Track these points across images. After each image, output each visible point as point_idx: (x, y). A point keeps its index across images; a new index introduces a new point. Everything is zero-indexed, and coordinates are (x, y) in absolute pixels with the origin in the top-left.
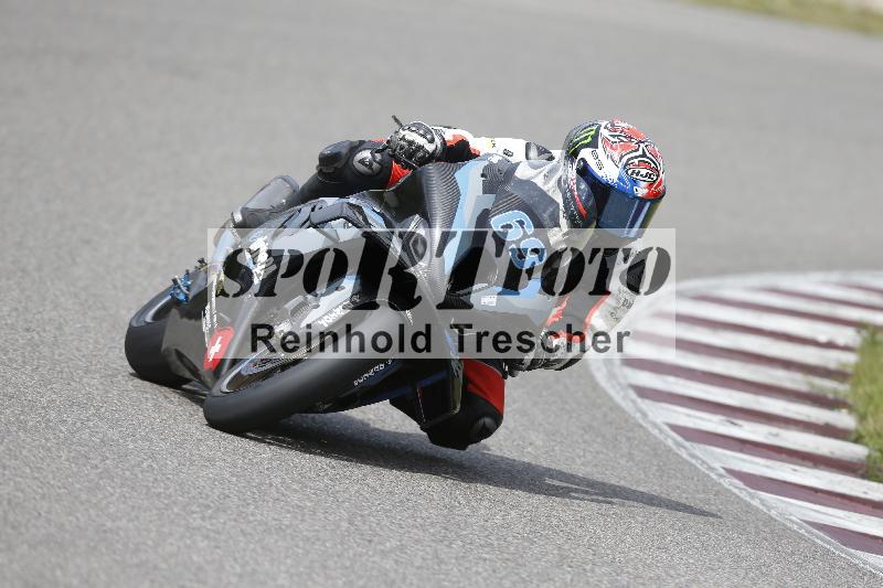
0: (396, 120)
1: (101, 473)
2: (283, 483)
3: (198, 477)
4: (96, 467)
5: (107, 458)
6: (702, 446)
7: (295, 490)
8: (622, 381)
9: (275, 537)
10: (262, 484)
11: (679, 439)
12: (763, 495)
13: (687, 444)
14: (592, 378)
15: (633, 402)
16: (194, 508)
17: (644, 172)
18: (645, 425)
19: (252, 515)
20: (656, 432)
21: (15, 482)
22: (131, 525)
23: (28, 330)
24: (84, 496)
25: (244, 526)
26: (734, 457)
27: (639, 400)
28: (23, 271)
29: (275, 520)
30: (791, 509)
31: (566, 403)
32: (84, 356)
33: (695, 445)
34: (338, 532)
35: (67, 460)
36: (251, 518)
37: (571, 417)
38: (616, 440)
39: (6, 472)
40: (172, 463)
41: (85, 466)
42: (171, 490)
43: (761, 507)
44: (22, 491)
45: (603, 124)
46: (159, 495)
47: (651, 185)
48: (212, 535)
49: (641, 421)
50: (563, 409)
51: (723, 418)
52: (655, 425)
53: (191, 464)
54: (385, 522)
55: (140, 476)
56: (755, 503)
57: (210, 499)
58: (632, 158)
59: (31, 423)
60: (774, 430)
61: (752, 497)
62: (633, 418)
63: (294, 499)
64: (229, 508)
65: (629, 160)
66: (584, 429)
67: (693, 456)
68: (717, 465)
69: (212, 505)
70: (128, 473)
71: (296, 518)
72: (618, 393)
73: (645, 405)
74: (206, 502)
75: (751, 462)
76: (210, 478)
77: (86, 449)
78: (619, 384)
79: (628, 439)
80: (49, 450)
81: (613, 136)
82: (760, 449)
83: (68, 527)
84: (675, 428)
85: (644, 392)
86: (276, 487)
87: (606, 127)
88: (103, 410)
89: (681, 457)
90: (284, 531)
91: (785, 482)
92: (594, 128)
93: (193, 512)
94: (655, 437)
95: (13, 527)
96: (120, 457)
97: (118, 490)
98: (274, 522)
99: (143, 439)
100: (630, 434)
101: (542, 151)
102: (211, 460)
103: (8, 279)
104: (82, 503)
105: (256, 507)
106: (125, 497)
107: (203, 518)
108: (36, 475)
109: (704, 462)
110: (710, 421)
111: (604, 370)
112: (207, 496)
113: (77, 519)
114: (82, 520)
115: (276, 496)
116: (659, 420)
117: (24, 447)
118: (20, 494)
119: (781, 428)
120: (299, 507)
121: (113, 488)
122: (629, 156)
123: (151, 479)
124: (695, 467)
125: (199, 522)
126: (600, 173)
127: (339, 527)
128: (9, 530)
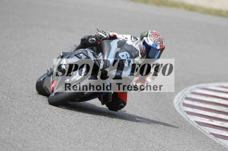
0: (98, 30)
1: (48, 133)
2: (95, 136)
3: (73, 134)
4: (47, 132)
5: (50, 130)
6: (204, 127)
7: (98, 138)
8: (183, 110)
9: (93, 150)
10: (89, 136)
11: (198, 125)
12: (219, 139)
13: (200, 126)
14: (175, 109)
15: (186, 115)
16: (72, 142)
17: (159, 43)
18: (189, 121)
19: (87, 144)
20: (192, 123)
21: (26, 136)
22: (56, 147)
23: (29, 97)
24: (44, 139)
25: (85, 147)
26: (212, 130)
27: (187, 115)
28: (28, 82)
29: (93, 145)
30: (227, 143)
31: (168, 115)
32: (44, 103)
33: (202, 126)
34: (109, 148)
35: (39, 130)
36: (87, 145)
37: (170, 119)
38: (181, 125)
39: (24, 133)
40: (67, 131)
41: (44, 131)
42: (66, 138)
43: (219, 142)
44: (28, 138)
45: (149, 31)
46: (63, 139)
47: (161, 46)
48: (77, 149)
49: (188, 120)
50: (168, 117)
51: (209, 120)
52: (191, 121)
53: (72, 131)
54: (122, 146)
55: (58, 134)
56: (217, 141)
57: (76, 140)
58: (156, 39)
59: (30, 121)
60: (222, 123)
61: (217, 140)
62: (186, 120)
63: (98, 140)
64: (81, 142)
65: (155, 40)
66: (173, 122)
67: (201, 129)
68: (207, 132)
69: (77, 141)
70: (55, 133)
71: (98, 145)
72: (182, 113)
73: (189, 116)
74: (75, 141)
75: (216, 131)
76: (76, 135)
77: (44, 127)
78: (182, 111)
79: (185, 125)
80: (35, 127)
81: (152, 34)
82: (219, 128)
83: (40, 147)
84: (196, 122)
85: (189, 113)
86: (94, 137)
87: (150, 32)
88: (49, 117)
89: (198, 130)
90: (95, 148)
91: (225, 136)
92: (147, 32)
93: (72, 143)
94: (192, 125)
95: (26, 147)
96: (53, 129)
97: (52, 138)
98: (93, 146)
99: (59, 125)
100: (185, 124)
101: (135, 38)
102: (77, 130)
103: (24, 84)
104: (43, 141)
105: (88, 142)
106: (54, 139)
107: (74, 145)
108: (31, 134)
109: (204, 131)
110: (206, 120)
111: (178, 107)
112: (76, 139)
113: (42, 145)
114: (43, 145)
115: (93, 139)
116: (192, 120)
117: (28, 127)
118: (27, 139)
119: (224, 122)
120: (100, 142)
121: (51, 137)
122: (155, 39)
123: (61, 135)
124: (202, 132)
125: (73, 146)
126: (148, 43)
127: (110, 147)
128: (24, 148)
